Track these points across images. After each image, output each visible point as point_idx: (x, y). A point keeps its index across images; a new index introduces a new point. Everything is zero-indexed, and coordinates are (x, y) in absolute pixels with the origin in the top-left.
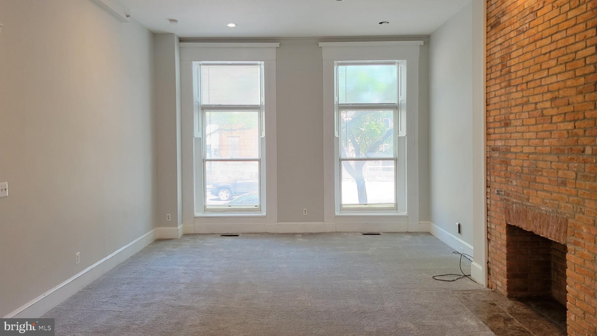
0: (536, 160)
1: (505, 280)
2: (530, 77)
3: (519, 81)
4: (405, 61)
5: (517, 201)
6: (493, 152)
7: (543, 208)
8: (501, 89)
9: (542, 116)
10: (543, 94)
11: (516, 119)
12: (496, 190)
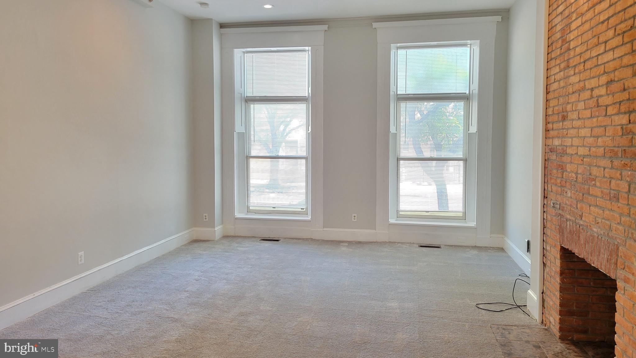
0: (590, 165)
1: (558, 317)
2: (587, 55)
3: (577, 60)
4: (478, 41)
5: (571, 218)
6: (550, 153)
7: (595, 230)
8: (560, 71)
9: (598, 106)
10: (599, 76)
11: (573, 110)
12: (552, 202)
